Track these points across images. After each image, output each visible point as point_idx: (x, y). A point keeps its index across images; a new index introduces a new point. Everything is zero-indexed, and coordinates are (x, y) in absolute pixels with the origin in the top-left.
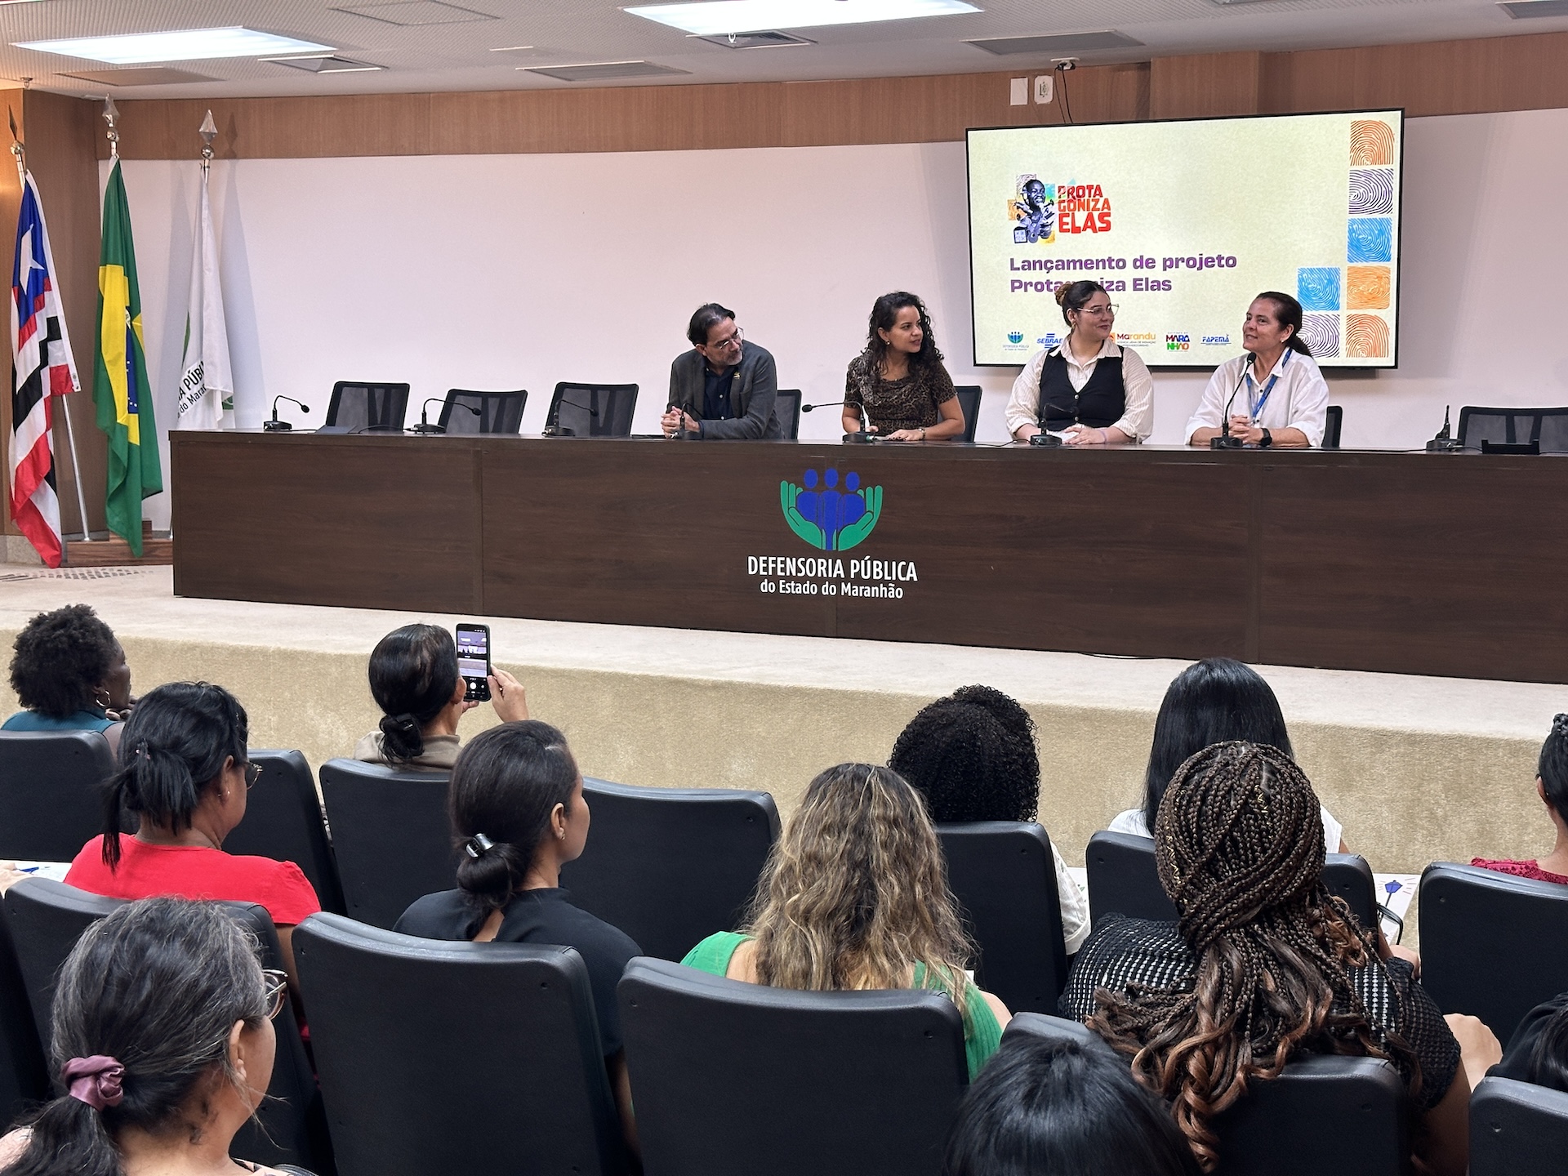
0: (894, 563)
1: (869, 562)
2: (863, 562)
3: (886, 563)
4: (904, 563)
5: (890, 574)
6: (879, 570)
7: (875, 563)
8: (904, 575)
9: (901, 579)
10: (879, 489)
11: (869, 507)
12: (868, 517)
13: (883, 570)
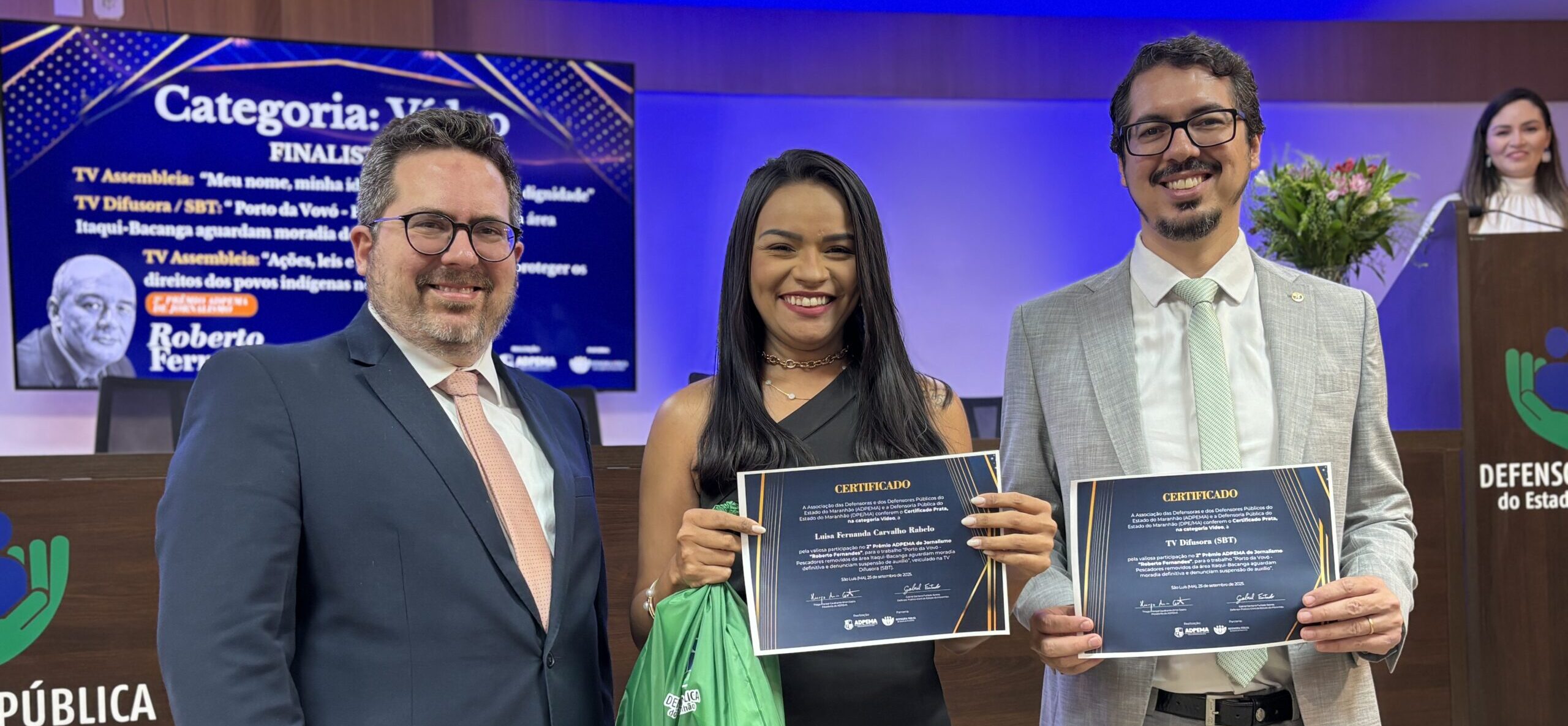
0: (101, 690)
1: (41, 694)
2: (26, 695)
3: (83, 691)
4: (125, 687)
5: (92, 711)
6: (66, 706)
7: (56, 693)
8: (125, 709)
9: (118, 718)
10: (61, 545)
11: (38, 578)
12: (34, 601)
13: (75, 705)
